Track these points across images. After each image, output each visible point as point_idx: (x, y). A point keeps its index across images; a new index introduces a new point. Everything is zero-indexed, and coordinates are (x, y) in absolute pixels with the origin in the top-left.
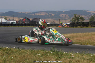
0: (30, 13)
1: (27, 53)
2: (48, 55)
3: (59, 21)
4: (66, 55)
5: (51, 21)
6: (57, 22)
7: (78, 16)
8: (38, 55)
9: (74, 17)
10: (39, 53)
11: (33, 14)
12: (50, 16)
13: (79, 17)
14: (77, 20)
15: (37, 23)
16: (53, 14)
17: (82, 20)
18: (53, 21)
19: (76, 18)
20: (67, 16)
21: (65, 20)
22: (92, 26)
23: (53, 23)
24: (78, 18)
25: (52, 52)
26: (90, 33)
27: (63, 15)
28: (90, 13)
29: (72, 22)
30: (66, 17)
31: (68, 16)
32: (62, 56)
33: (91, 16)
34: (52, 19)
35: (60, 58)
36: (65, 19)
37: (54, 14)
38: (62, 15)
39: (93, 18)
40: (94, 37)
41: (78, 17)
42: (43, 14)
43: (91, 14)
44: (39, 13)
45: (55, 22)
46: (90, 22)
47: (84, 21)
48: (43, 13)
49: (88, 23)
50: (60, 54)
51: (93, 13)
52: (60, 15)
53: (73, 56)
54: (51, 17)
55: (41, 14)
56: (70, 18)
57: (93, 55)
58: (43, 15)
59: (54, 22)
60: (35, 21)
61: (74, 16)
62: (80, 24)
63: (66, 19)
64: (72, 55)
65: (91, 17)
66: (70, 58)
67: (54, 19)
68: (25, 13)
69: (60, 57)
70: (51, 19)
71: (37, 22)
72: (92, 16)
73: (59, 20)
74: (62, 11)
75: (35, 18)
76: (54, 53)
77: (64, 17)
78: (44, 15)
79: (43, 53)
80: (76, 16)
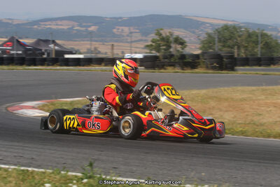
0: (26, 22)
1: (10, 182)
3: (113, 49)
5: (89, 47)
7: (168, 34)
9: (157, 38)
10: (46, 180)
11: (36, 27)
12: (85, 33)
13: (171, 39)
14: (164, 47)
15: (46, 53)
16: (95, 24)
17: (180, 46)
18: (93, 47)
19: (163, 39)
21: (129, 45)
22: (207, 68)
24: (168, 39)
26: (203, 92)
27: (123, 30)
28: (203, 23)
30: (133, 34)
31: (137, 31)
33: (207, 34)
34: (91, 41)
36: (129, 40)
37: (97, 27)
38: (121, 28)
39: (209, 42)
40: (213, 107)
41: (167, 36)
42: (64, 26)
43: (205, 28)
44: (54, 23)
45: (99, 50)
46: (203, 54)
48: (65, 22)
49: (197, 56)
51: (212, 25)
52: (115, 30)
54: (90, 36)
55: (57, 25)
56: (144, 38)
58: (65, 27)
59: (96, 49)
60: (41, 50)
61: (156, 34)
62: (172, 60)
63: (132, 42)
65: (203, 37)
67: (96, 41)
68: (10, 22)
70: (88, 41)
71: (46, 50)
72: (210, 32)
73: (112, 45)
74: (121, 18)
75: (41, 40)
77: (128, 36)
78: (68, 29)
79: (60, 180)
80: (161, 35)
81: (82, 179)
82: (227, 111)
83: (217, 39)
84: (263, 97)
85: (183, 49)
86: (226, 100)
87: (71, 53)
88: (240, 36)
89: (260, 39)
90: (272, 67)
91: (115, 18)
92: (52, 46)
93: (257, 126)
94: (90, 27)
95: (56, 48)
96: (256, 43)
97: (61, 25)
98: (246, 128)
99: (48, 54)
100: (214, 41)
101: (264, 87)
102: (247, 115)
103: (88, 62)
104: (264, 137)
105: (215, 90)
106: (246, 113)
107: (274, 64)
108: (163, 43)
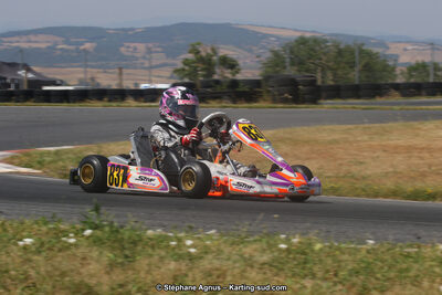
2: (71, 244)
3: (121, 74)
4: (156, 243)
5: (82, 76)
6: (107, 81)
7: (209, 51)
8: (21, 243)
9: (190, 56)
10: (24, 234)
12: (75, 54)
13: (215, 58)
14: (204, 73)
15: (13, 85)
16: (91, 40)
17: (229, 71)
18: (89, 76)
19: (201, 60)
20: (156, 52)
21: (147, 72)
22: (274, 101)
23: (89, 87)
24: (210, 59)
25: (88, 232)
27: (135, 49)
28: (265, 36)
29: (182, 78)
30: (154, 55)
31: (159, 49)
32: (139, 248)
33: (272, 51)
34: (87, 66)
35: (127, 257)
36: (147, 65)
37: (94, 45)
38: (132, 45)
39: (277, 60)
41: (208, 54)
42: (42, 43)
43: (268, 43)
44: (25, 38)
45: (99, 81)
46: (267, 78)
47: (239, 77)
49: (257, 83)
50: (130, 238)
51: (278, 38)
52: (123, 49)
53: (192, 250)
54: (82, 58)
55: (30, 42)
56: (170, 61)
57: (287, 241)
58: (43, 46)
59: (93, 79)
60: (5, 79)
61: (190, 52)
62: (218, 89)
63: (151, 67)
64: (189, 242)
65: (269, 55)
66: (175, 260)
67: (92, 67)
69: (127, 252)
70: (80, 67)
71: (13, 80)
72: (276, 49)
73: (120, 69)
74: (133, 29)
75: (4, 63)
76: (98, 233)
77: (144, 58)
78: (49, 47)
79: (47, 233)
80: (198, 52)
81: (83, 230)
82: (308, 159)
83: (288, 60)
84: (366, 138)
85: (234, 75)
86: (307, 142)
87: (54, 83)
88: (325, 54)
89: (357, 59)
90: (378, 100)
91: (123, 30)
92: (22, 73)
93: (357, 179)
94: (82, 44)
95: (30, 76)
96: (352, 65)
97: (36, 42)
98: (340, 184)
99: (17, 86)
100: (284, 62)
101: (367, 125)
102: (341, 165)
103: (81, 96)
104: (368, 196)
105: (288, 130)
106: (340, 162)
107: (381, 95)
108: (201, 66)
